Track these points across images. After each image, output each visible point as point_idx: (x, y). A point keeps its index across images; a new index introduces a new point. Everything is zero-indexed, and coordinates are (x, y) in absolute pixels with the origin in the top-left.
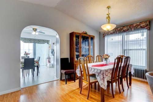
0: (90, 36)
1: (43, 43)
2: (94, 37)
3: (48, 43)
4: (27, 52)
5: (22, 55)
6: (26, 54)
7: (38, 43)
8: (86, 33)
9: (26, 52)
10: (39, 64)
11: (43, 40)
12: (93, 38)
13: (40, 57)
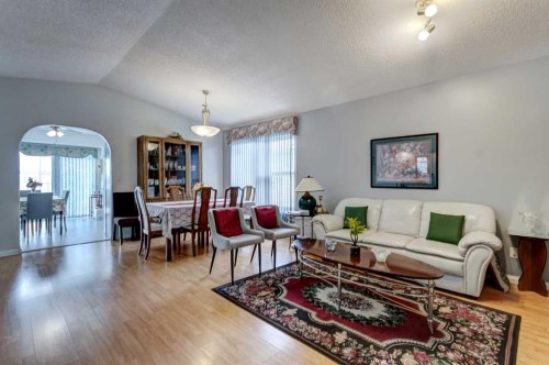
0: (188, 142)
1: (82, 157)
2: (201, 144)
3: (96, 157)
4: (36, 179)
5: (23, 186)
6: (32, 184)
7: (67, 156)
8: (178, 137)
9: (31, 181)
10: (65, 208)
11: (82, 149)
12: (197, 147)
13: (68, 193)
